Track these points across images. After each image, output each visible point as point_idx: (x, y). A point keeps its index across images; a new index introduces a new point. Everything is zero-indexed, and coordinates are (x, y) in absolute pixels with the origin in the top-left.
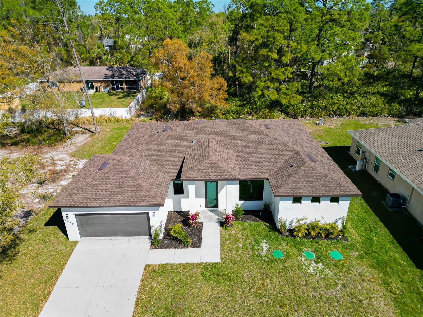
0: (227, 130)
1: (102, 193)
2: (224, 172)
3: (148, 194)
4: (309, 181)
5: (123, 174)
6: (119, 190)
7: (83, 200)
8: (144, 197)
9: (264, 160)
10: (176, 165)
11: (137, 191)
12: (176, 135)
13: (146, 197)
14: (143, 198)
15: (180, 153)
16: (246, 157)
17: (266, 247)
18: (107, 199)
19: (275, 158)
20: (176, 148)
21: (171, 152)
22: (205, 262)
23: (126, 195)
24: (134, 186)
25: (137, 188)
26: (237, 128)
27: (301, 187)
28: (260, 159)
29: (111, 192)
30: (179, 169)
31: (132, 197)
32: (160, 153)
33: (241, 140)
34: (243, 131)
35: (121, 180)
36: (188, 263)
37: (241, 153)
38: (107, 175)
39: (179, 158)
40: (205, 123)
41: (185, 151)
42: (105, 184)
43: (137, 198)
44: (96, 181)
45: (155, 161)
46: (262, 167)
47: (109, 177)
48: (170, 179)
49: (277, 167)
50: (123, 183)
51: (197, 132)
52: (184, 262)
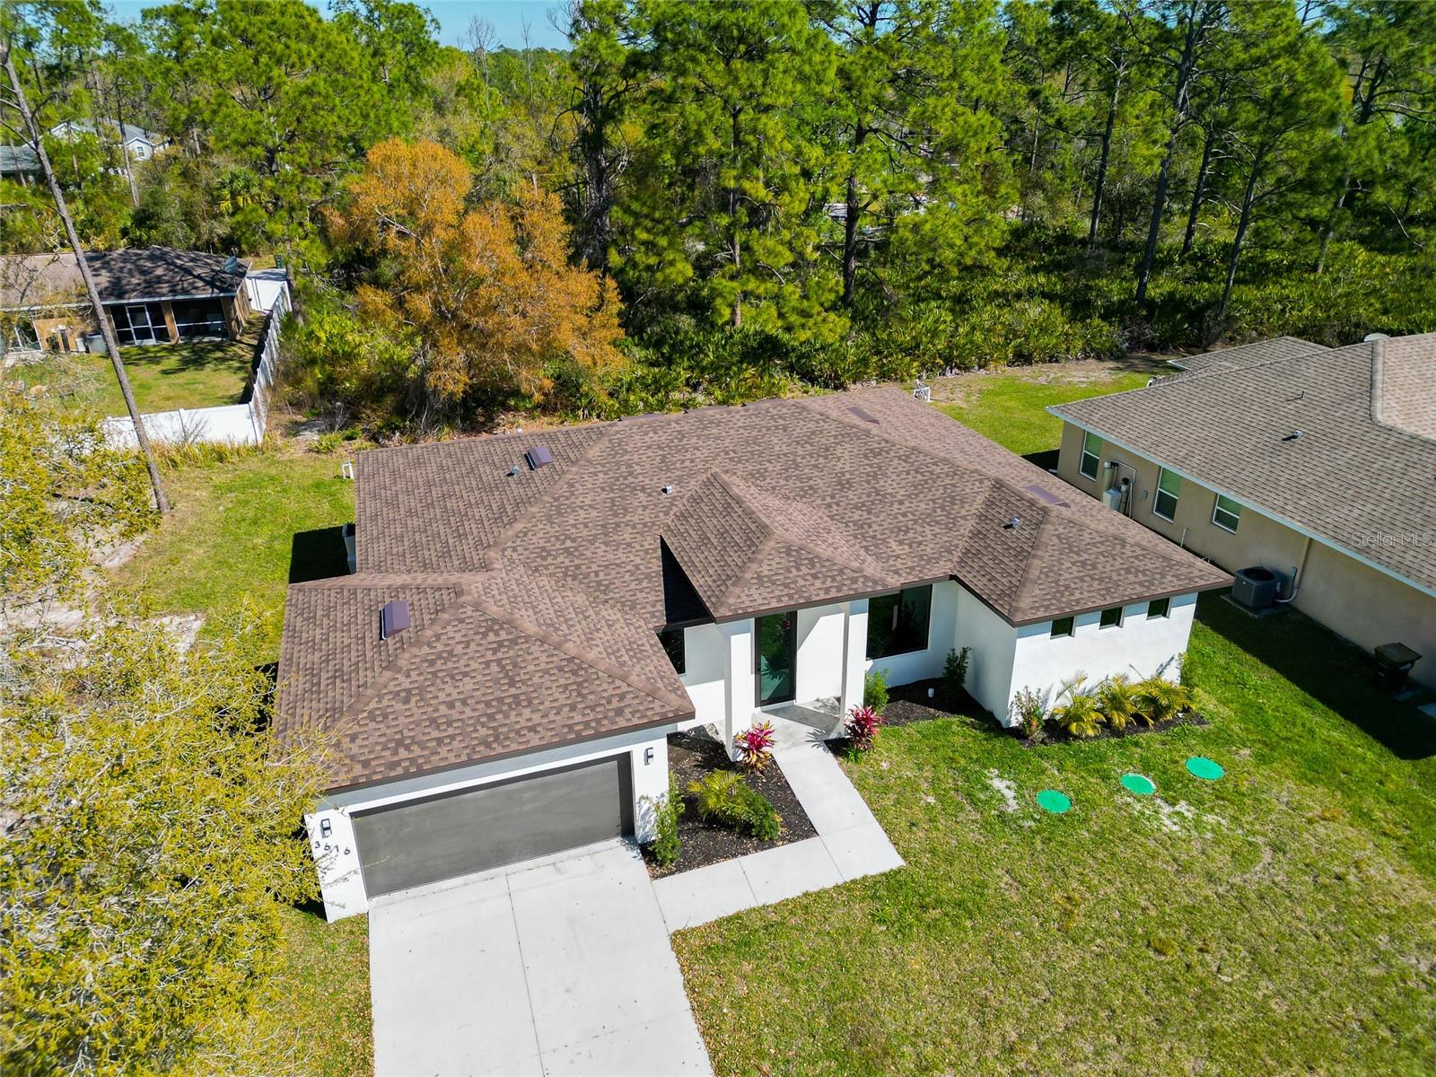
0: (756, 438)
1: (454, 714)
2: (841, 572)
3: (625, 688)
4: (1084, 563)
5: (497, 634)
6: (513, 691)
7: (395, 753)
8: (615, 700)
9: (915, 521)
10: (648, 577)
11: (580, 684)
12: (595, 474)
13: (622, 697)
14: (615, 703)
15: (641, 534)
16: (856, 517)
17: (1008, 787)
18: (483, 732)
19: (943, 508)
20: (617, 519)
21: (606, 534)
22: (858, 876)
23: (547, 704)
24: (561, 669)
25: (574, 673)
26: (785, 430)
27: (1073, 586)
28: (900, 518)
29: (488, 704)
30: (662, 588)
31: (573, 708)
32: (569, 543)
33: (815, 466)
34: (809, 437)
35: (500, 655)
36: (806, 895)
37: (835, 507)
38: (440, 647)
39: (646, 552)
40: (674, 425)
41: (654, 524)
42: (448, 679)
43: (592, 709)
44: (408, 676)
45: (566, 575)
46: (920, 543)
47: (451, 653)
48: (651, 626)
49: (963, 536)
50: (515, 665)
51: (664, 457)
52: (793, 892)
